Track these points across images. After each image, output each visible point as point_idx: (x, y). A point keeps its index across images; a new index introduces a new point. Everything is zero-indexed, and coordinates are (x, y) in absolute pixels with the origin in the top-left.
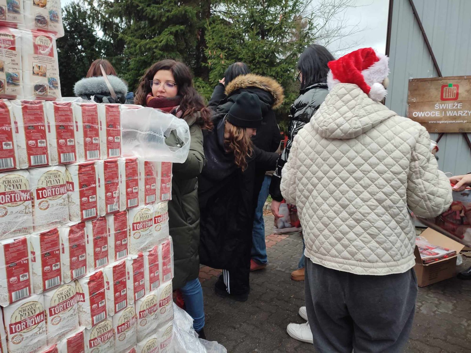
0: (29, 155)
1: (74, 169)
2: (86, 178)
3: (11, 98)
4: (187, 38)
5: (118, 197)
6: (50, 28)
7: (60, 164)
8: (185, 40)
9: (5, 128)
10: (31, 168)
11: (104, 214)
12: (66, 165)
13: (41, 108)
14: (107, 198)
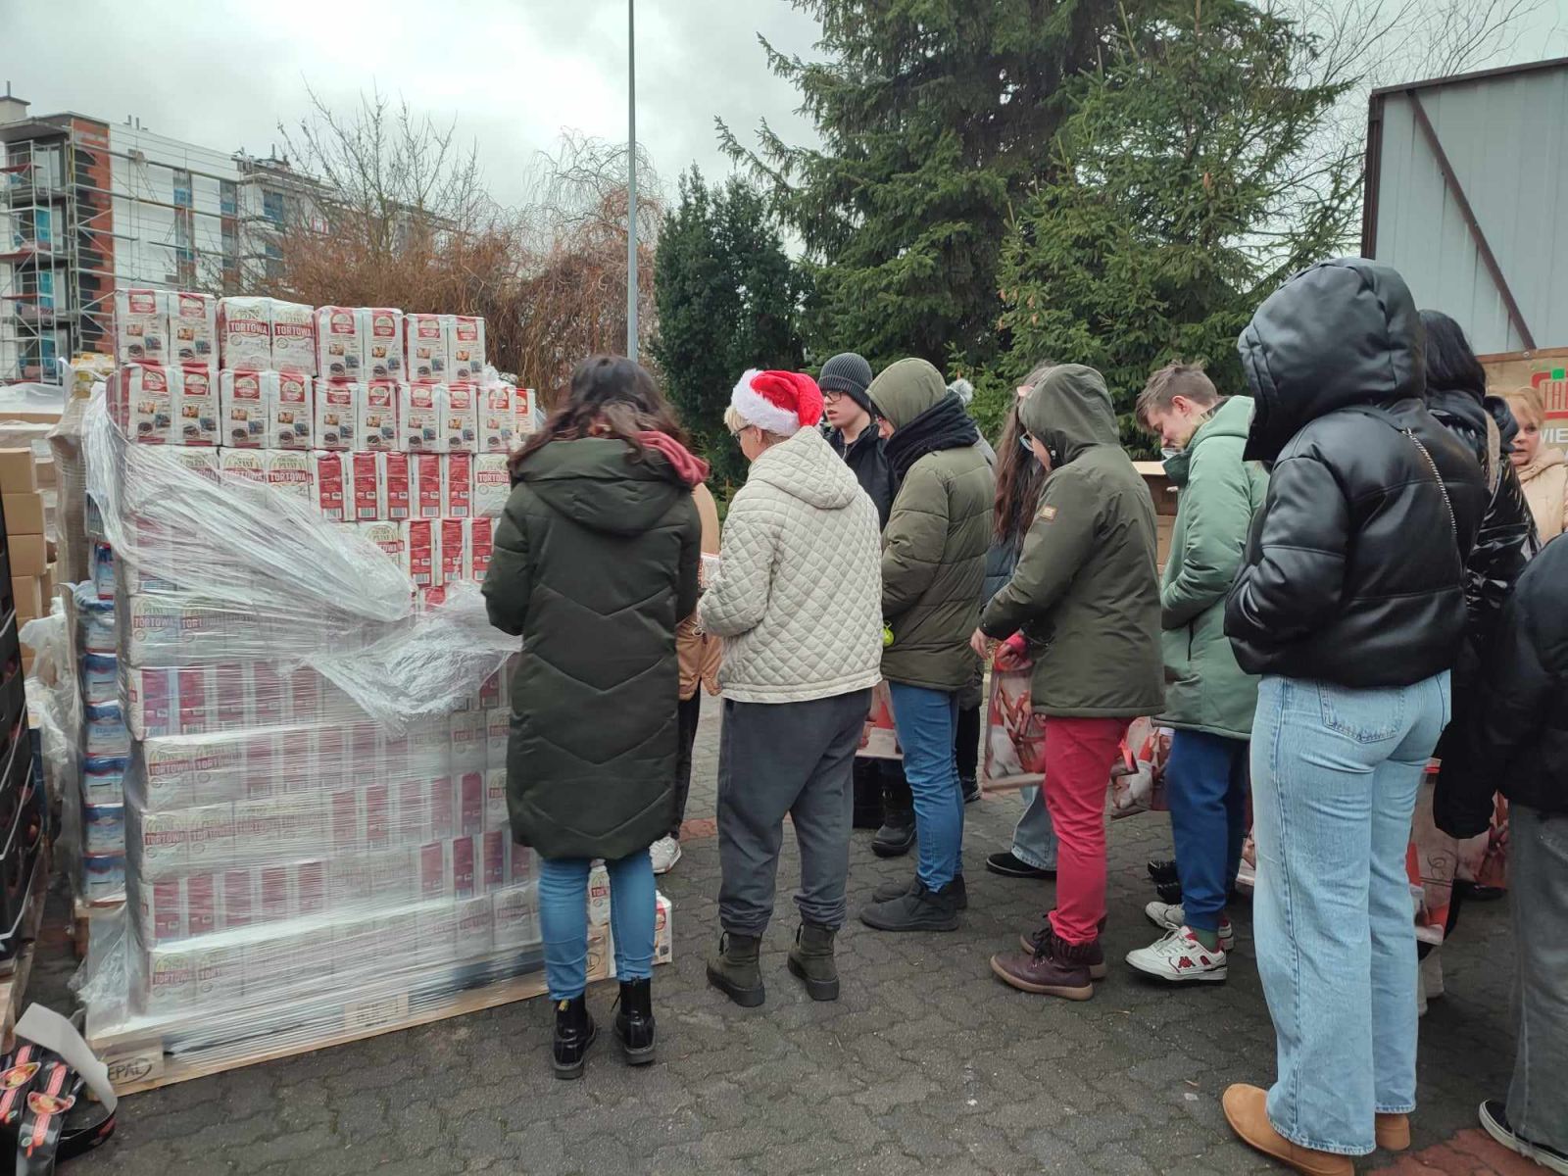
0: (357, 506)
1: (406, 525)
2: (418, 536)
3: (345, 450)
4: (978, 253)
5: (460, 566)
6: (389, 377)
7: (391, 519)
8: (973, 257)
9: (336, 479)
10: (358, 521)
11: (440, 583)
12: (399, 520)
13: (373, 459)
14: (445, 565)
